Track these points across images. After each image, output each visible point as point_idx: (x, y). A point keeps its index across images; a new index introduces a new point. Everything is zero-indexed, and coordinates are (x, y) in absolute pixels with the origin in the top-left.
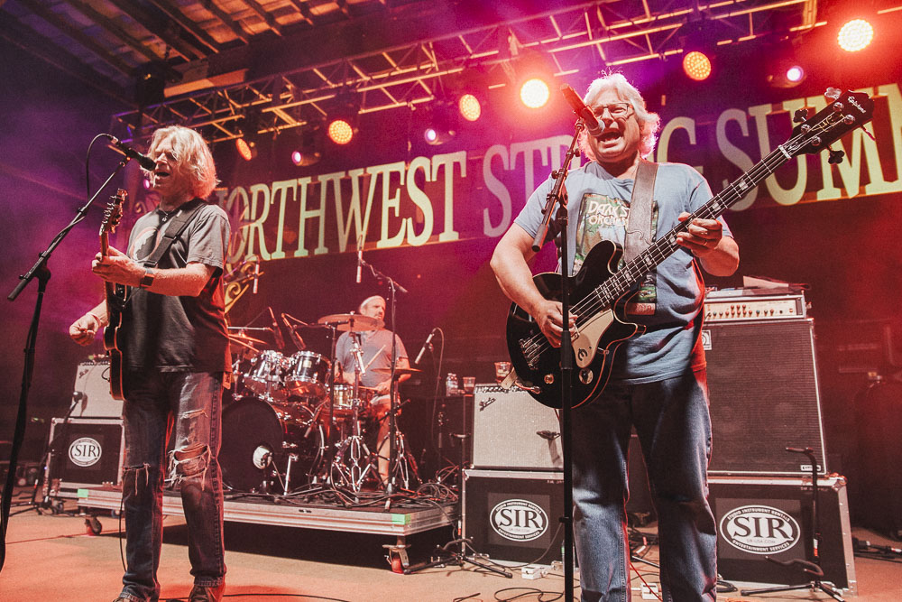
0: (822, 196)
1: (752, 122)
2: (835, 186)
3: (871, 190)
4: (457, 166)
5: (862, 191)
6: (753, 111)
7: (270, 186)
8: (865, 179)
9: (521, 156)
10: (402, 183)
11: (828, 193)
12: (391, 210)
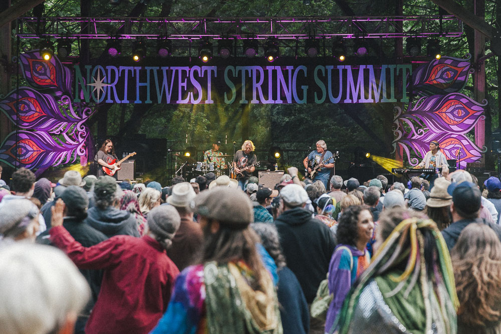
0: (346, 101)
1: (326, 71)
2: (350, 99)
3: (360, 101)
4: (213, 71)
5: (358, 101)
6: (327, 67)
7: (118, 67)
8: (359, 97)
9: (240, 72)
10: (188, 76)
11: (348, 101)
12: (183, 87)
